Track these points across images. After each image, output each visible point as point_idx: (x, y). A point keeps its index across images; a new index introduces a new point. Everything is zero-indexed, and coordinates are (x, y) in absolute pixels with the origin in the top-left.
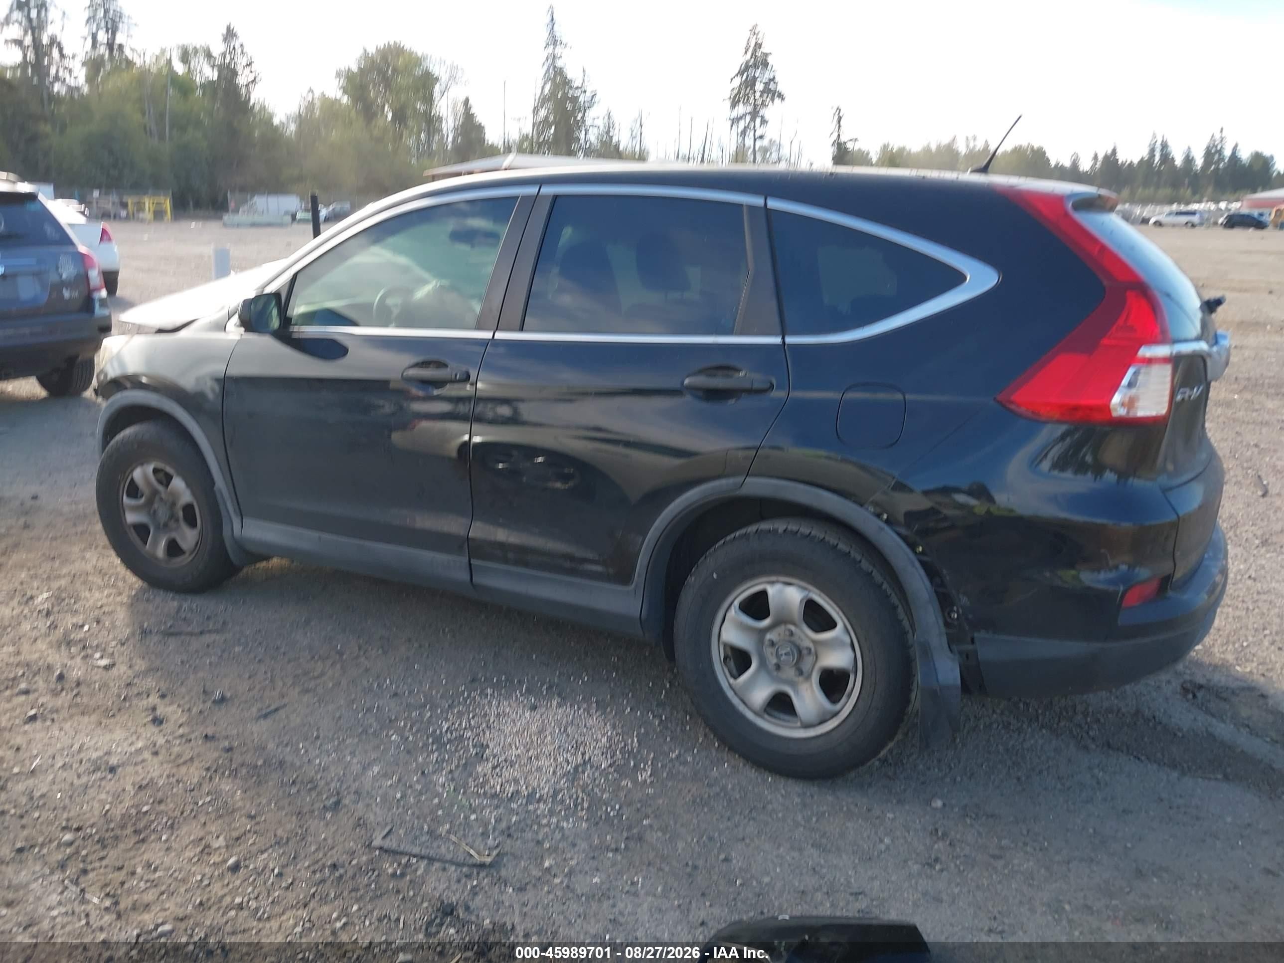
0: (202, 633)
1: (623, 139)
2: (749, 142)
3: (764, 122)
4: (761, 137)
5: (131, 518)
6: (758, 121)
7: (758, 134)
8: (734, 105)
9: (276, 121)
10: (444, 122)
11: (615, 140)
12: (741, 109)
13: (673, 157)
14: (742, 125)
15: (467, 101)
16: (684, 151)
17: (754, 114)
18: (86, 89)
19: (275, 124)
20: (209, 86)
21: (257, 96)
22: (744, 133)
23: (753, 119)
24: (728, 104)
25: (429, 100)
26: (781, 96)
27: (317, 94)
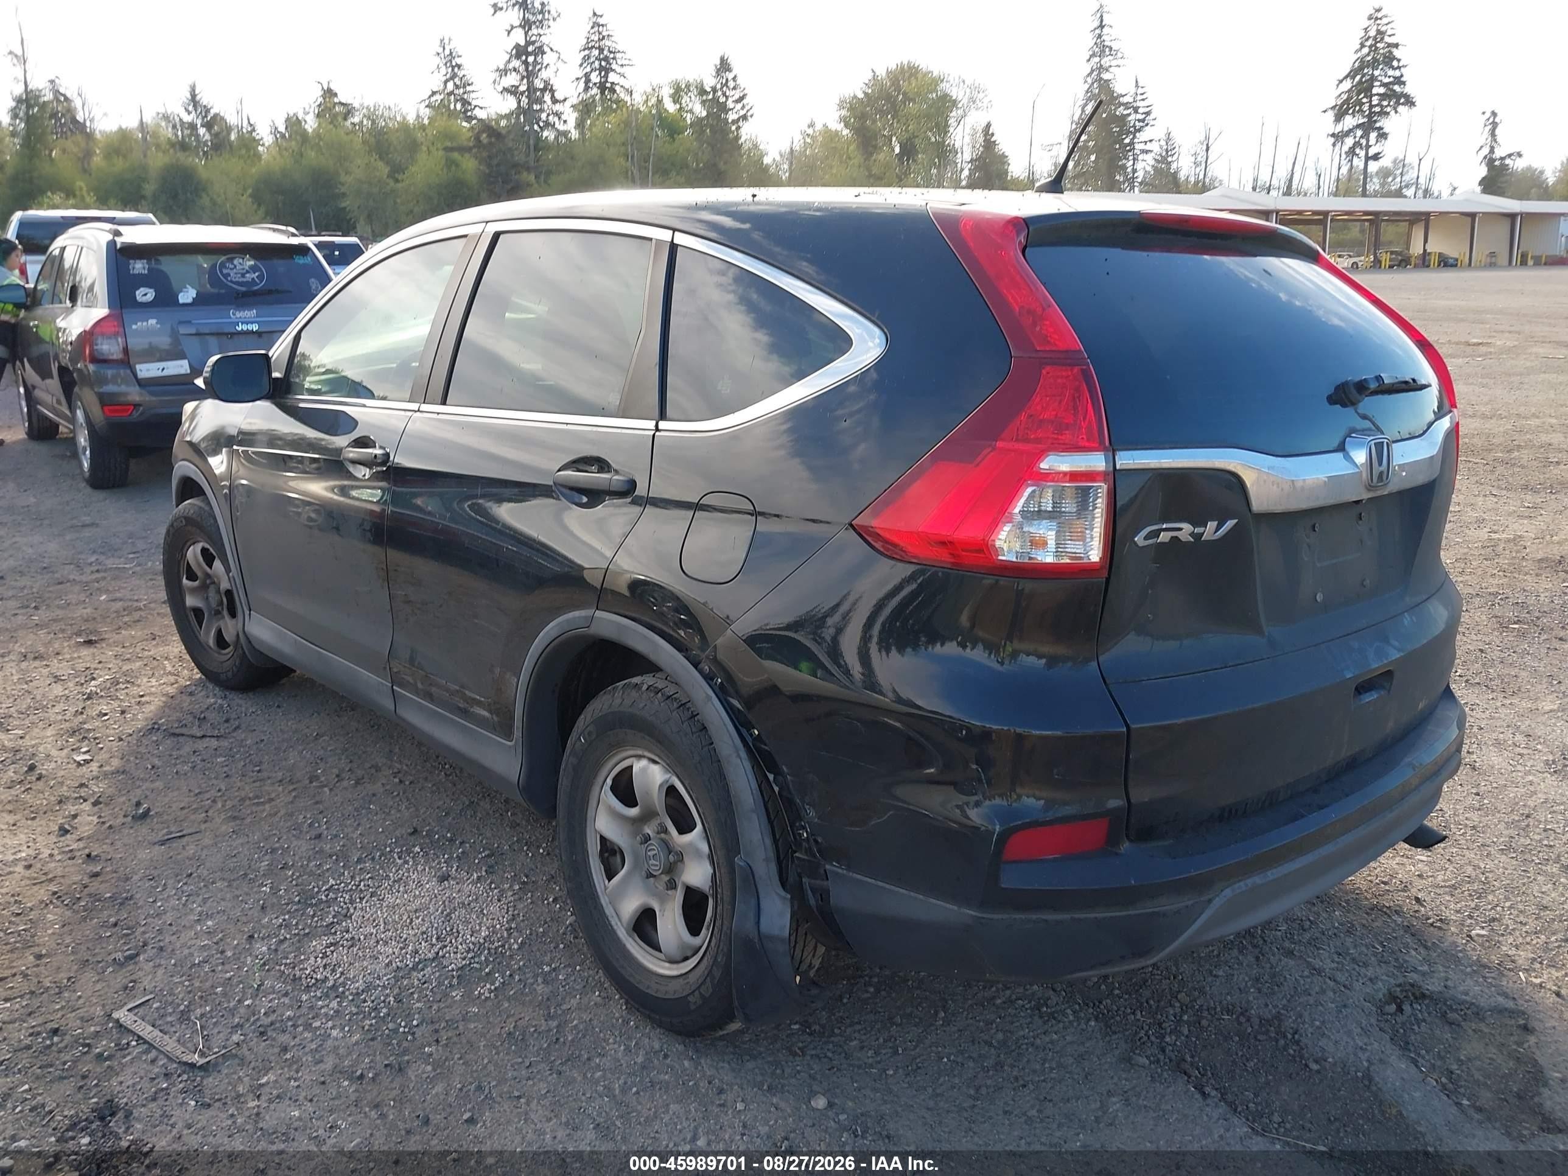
0: (204, 736)
1: (1185, 166)
2: (1358, 163)
3: (1383, 136)
4: (1376, 157)
5: (190, 601)
6: (1373, 136)
7: (1372, 152)
8: (1339, 118)
9: (767, 160)
10: (959, 155)
11: (1174, 166)
12: (1349, 121)
13: (1249, 188)
14: (1349, 142)
15: (988, 125)
16: (1264, 178)
17: (1368, 127)
18: (574, 134)
19: (765, 162)
20: (698, 123)
21: (748, 132)
22: (1352, 152)
23: (1365, 135)
24: (1331, 115)
25: (943, 129)
26: (1410, 102)
27: (819, 127)
